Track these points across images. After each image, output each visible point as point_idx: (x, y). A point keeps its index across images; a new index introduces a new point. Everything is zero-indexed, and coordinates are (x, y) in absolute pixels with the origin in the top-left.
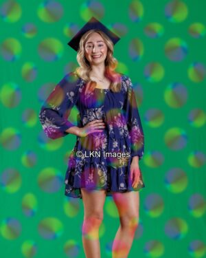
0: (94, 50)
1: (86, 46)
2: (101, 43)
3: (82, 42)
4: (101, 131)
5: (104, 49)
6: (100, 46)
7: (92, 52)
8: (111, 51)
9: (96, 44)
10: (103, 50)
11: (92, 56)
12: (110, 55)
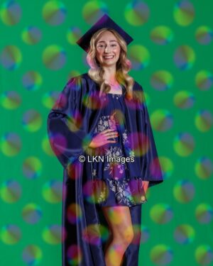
0: (106, 50)
1: (98, 45)
2: (114, 43)
3: (93, 41)
4: (114, 142)
5: (117, 50)
6: (113, 45)
7: (105, 53)
8: (124, 51)
9: (108, 43)
10: (115, 51)
11: (104, 57)
12: (124, 56)
